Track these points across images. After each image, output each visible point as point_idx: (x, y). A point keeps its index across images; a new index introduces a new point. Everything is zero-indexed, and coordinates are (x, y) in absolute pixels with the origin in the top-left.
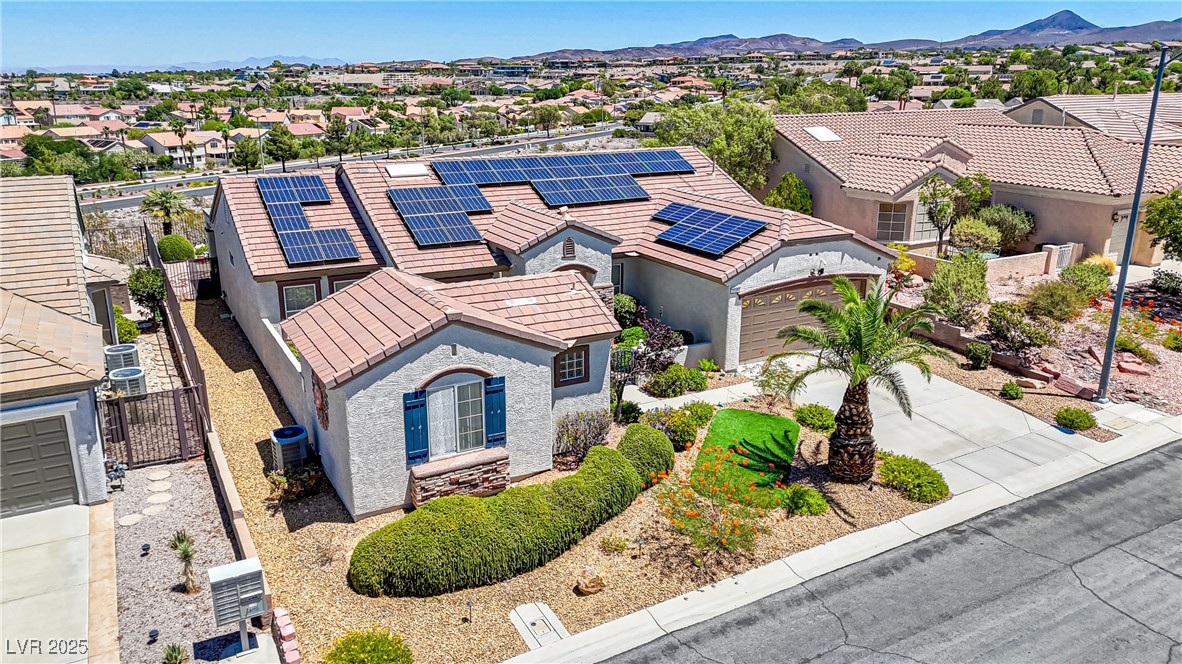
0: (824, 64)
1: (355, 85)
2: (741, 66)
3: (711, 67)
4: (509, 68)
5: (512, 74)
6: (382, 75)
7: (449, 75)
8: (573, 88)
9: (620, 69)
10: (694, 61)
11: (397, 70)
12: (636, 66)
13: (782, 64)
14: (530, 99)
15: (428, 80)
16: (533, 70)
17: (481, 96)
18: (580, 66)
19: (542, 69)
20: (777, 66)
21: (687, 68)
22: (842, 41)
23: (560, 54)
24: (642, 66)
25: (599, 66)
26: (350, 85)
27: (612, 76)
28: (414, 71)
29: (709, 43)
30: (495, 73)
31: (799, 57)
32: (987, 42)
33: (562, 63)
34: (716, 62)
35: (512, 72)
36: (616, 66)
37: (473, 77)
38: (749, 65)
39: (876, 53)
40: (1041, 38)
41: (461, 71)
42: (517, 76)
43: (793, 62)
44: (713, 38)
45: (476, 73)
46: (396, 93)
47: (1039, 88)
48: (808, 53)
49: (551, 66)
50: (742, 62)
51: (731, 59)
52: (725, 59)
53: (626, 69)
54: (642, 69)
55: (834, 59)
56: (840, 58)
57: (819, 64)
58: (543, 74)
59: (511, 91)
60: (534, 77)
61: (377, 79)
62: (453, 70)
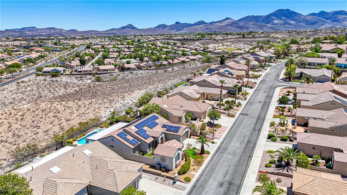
0: (74, 41)
2: (48, 41)
3: (37, 42)
9: (3, 42)
10: (30, 39)
12: (9, 41)
13: (61, 41)
20: (60, 41)
21: (29, 42)
22: (72, 30)
24: (11, 41)
31: (66, 39)
32: (113, 32)
34: (39, 40)
38: (50, 41)
39: (89, 38)
40: (125, 31)
43: (64, 40)
44: (27, 28)
48: (69, 37)
50: (48, 40)
51: (44, 39)
52: (42, 39)
53: (6, 42)
55: (77, 39)
56: (78, 39)
57: (72, 41)
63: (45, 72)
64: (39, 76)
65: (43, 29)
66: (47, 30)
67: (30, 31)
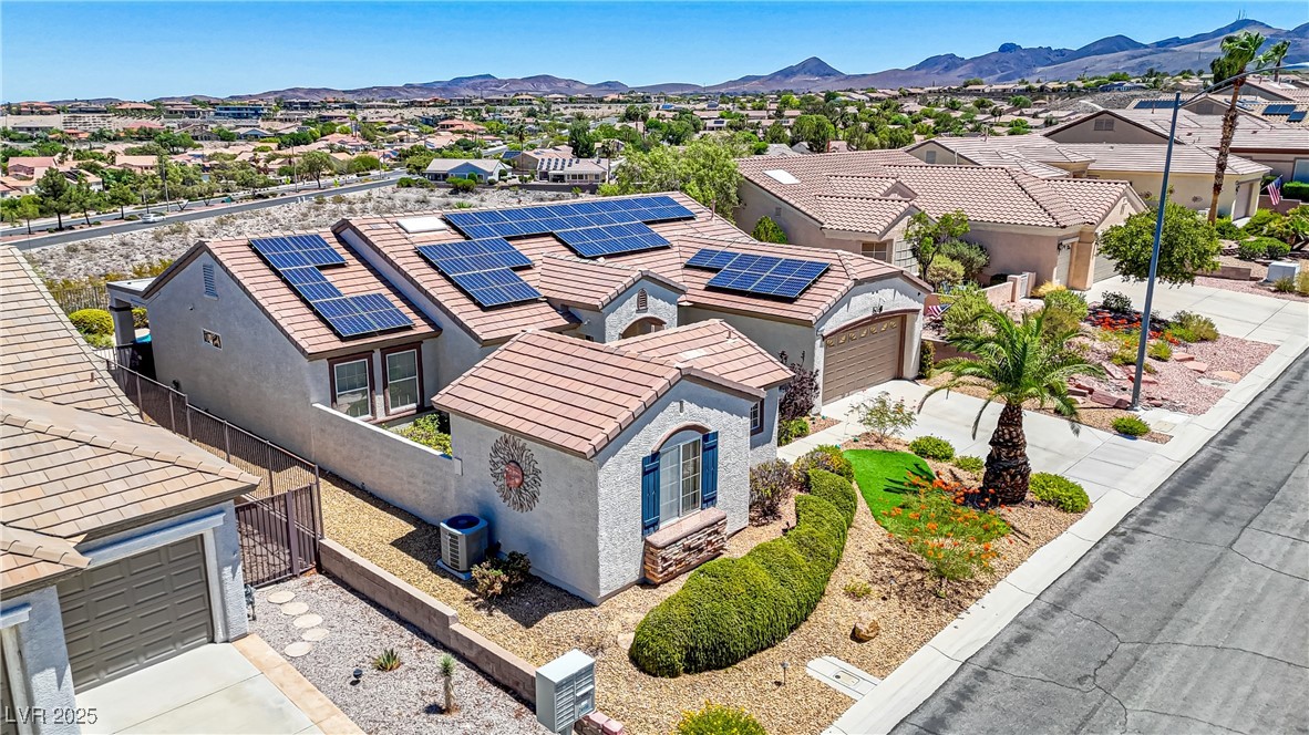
0: (597, 108)
1: (29, 129)
2: (510, 109)
3: (477, 110)
4: (234, 109)
5: (239, 116)
6: (62, 117)
7: (155, 117)
8: (325, 132)
9: (372, 111)
10: (457, 103)
11: (81, 111)
12: (391, 108)
13: (554, 107)
14: (274, 146)
15: (132, 123)
16: (266, 111)
17: (207, 142)
18: (323, 107)
19: (277, 111)
20: (549, 109)
21: (451, 110)
22: (606, 84)
23: (290, 93)
24: (398, 107)
25: (347, 107)
26: (21, 129)
27: (365, 118)
28: (106, 112)
29: (465, 83)
30: (217, 114)
31: (571, 100)
32: (746, 87)
33: (301, 103)
34: (482, 104)
35: (239, 114)
36: (368, 108)
37: (187, 118)
38: (518, 108)
39: (648, 97)
40: (794, 83)
41: (171, 112)
42: (246, 118)
43: (565, 105)
44: (469, 78)
45: (191, 114)
46: (88, 140)
47: (822, 133)
48: (580, 96)
49: (289, 106)
50: (510, 105)
51: (498, 101)
52: (492, 101)
53: (380, 110)
54: (398, 111)
55: (607, 102)
56: (613, 101)
57: (592, 108)
58: (278, 115)
59: (245, 136)
60: (268, 120)
61: (56, 121)
62: (160, 111)
63: (436, 177)
64: (409, 186)
65: (513, 81)
66: (528, 86)
67: (475, 89)
